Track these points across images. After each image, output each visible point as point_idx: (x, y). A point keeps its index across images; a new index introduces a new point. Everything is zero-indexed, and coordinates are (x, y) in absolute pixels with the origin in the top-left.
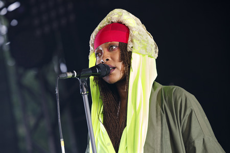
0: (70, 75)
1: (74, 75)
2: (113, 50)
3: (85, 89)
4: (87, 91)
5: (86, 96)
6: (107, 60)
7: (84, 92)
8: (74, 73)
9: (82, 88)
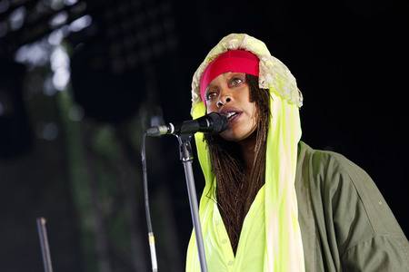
0: (163, 130)
1: (169, 131)
2: (237, 85)
3: (187, 153)
4: (191, 155)
5: (189, 164)
6: (228, 100)
7: (186, 158)
8: (170, 127)
9: (183, 151)
